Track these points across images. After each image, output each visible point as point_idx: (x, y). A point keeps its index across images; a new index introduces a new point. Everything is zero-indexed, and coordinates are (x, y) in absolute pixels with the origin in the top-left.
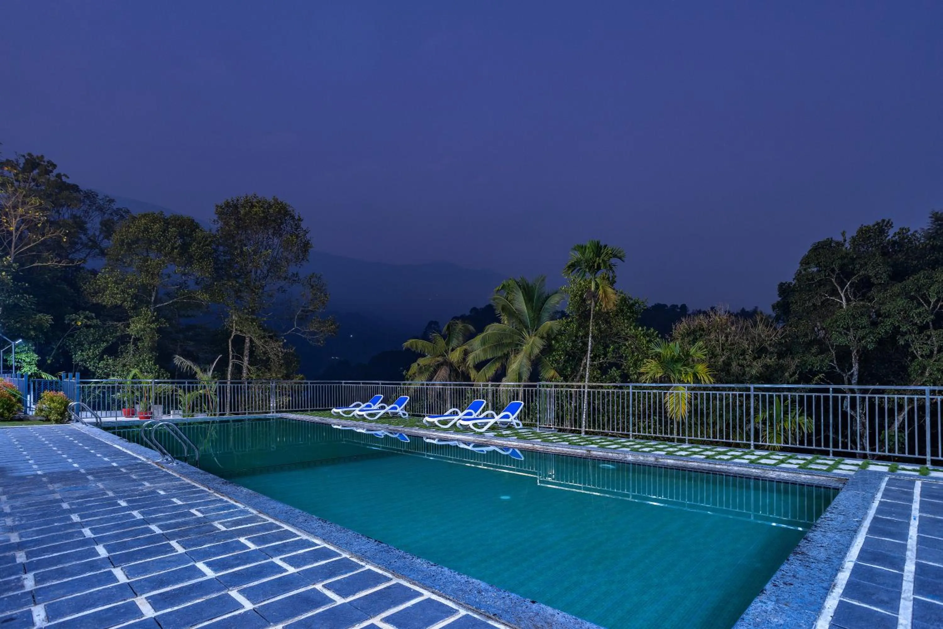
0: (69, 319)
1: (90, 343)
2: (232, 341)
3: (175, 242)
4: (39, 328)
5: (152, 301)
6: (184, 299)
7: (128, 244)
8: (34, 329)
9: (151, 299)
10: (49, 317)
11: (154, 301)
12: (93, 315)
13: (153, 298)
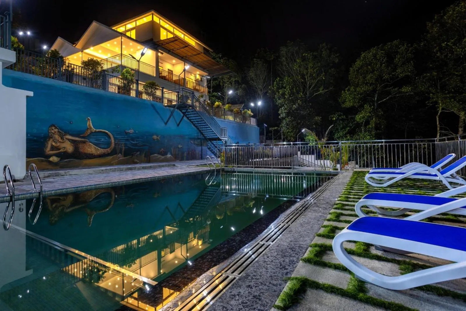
0: (331, 117)
1: (341, 129)
2: (439, 117)
3: (383, 60)
4: (316, 124)
5: (375, 100)
6: (396, 94)
7: (357, 70)
8: (315, 124)
9: (375, 99)
10: (319, 118)
11: (377, 100)
12: (342, 113)
13: (376, 98)
